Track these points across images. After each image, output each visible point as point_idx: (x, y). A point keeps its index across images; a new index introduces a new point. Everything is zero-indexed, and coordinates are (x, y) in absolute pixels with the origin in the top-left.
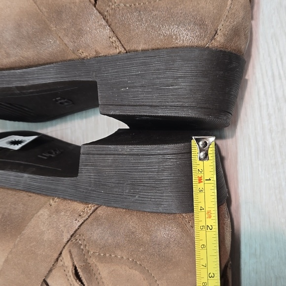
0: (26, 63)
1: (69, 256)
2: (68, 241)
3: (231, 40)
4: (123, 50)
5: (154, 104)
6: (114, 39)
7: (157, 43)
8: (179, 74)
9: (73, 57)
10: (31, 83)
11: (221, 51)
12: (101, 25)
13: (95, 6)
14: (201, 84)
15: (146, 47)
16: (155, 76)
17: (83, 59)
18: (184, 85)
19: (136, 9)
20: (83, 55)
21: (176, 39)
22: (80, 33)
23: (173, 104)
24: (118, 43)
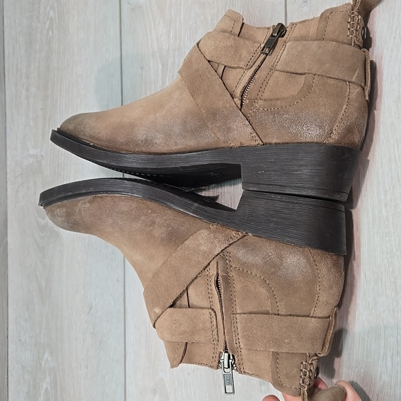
0: (189, 149)
1: (215, 266)
2: (218, 254)
3: (345, 137)
4: (261, 143)
5: (283, 184)
6: (254, 134)
7: (286, 139)
8: (302, 163)
9: (224, 145)
10: (192, 164)
11: (335, 146)
12: (245, 124)
13: (241, 110)
14: (319, 171)
15: (278, 141)
16: (284, 164)
17: (231, 148)
18: (305, 172)
19: (271, 112)
20: (231, 145)
21: (301, 136)
22: (229, 130)
23: (296, 185)
24: (257, 138)
